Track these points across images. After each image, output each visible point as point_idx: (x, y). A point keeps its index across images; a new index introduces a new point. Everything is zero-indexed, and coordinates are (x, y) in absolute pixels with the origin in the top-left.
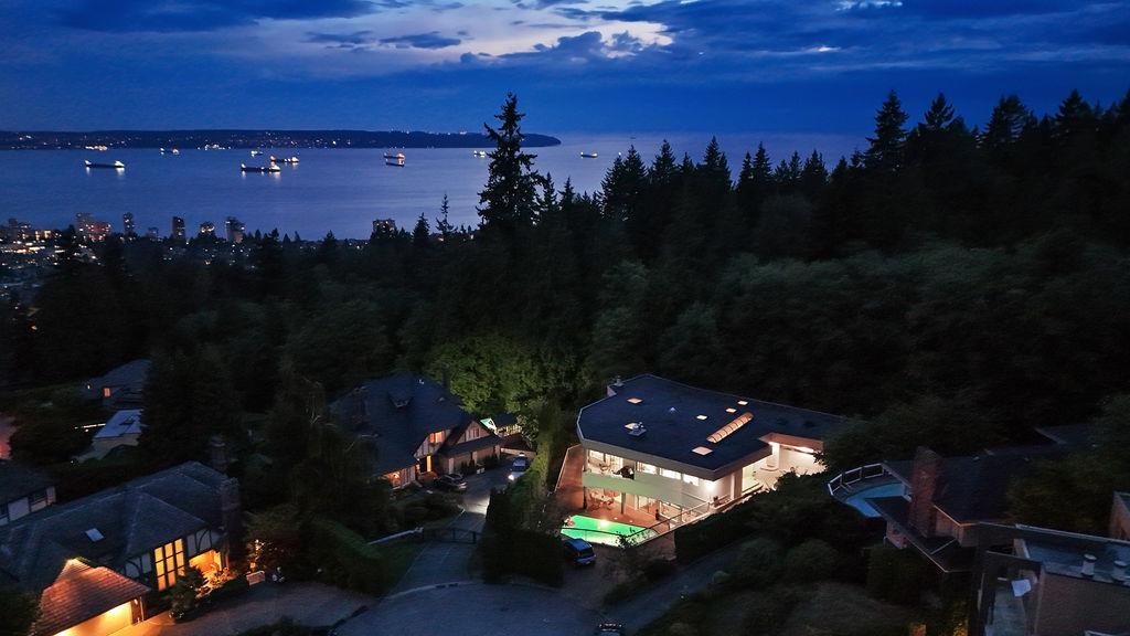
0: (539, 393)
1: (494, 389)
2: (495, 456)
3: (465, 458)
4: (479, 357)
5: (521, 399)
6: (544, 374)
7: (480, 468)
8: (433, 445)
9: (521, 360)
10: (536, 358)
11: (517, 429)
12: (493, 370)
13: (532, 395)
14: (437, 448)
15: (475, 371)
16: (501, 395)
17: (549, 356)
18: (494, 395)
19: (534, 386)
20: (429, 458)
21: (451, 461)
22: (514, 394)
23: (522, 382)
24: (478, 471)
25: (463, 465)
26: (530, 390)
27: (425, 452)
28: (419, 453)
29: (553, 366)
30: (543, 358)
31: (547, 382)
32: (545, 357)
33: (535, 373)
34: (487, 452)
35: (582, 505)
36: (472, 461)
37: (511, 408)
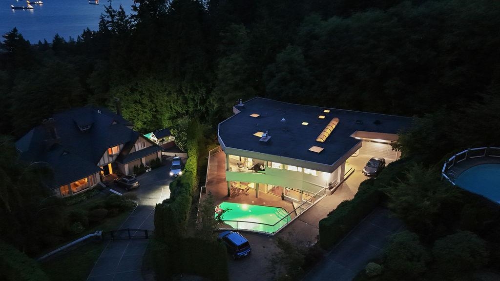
0: (184, 114)
1: (154, 113)
2: (158, 159)
3: (137, 163)
4: (142, 94)
5: (172, 119)
6: (186, 102)
7: (148, 168)
8: (112, 156)
9: (170, 93)
10: (180, 91)
11: (171, 139)
12: (152, 101)
13: (179, 115)
14: (114, 158)
15: (140, 103)
16: (159, 116)
17: (189, 90)
18: (154, 116)
19: (179, 110)
20: (110, 165)
21: (126, 167)
22: (167, 115)
23: (171, 108)
24: (147, 171)
25: (136, 168)
26: (178, 113)
27: (106, 160)
28: (102, 162)
29: (191, 96)
30: (184, 91)
31: (188, 107)
32: (186, 90)
33: (180, 101)
34: (152, 157)
35: (226, 193)
36: (142, 165)
37: (166, 124)
